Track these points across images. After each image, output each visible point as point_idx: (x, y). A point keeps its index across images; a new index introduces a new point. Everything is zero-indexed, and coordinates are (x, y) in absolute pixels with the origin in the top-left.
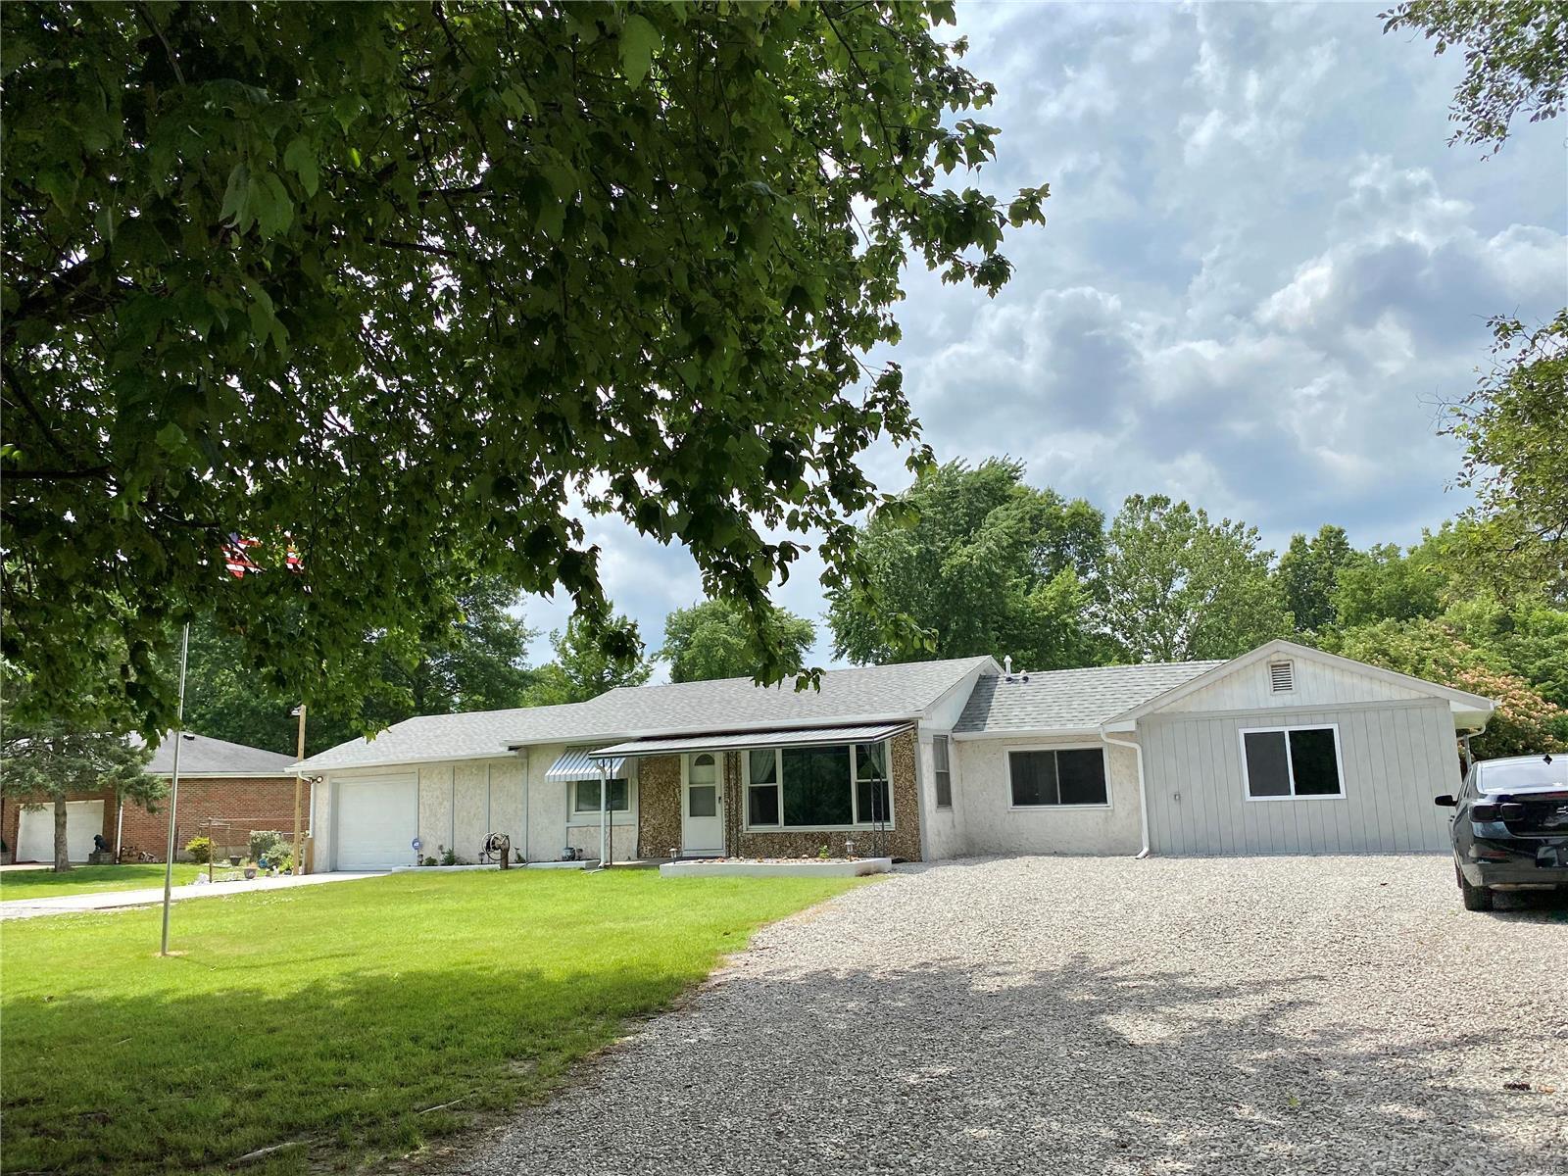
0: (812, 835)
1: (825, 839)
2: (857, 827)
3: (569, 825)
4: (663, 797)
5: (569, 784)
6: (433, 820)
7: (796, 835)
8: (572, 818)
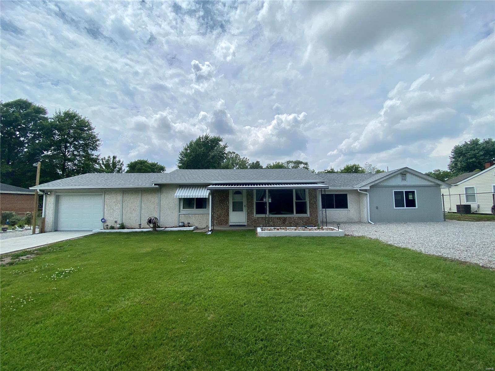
0: (280, 218)
1: (285, 219)
2: (295, 215)
3: (180, 214)
4: (221, 204)
5: (180, 199)
6: (112, 211)
7: (274, 218)
8: (181, 211)
